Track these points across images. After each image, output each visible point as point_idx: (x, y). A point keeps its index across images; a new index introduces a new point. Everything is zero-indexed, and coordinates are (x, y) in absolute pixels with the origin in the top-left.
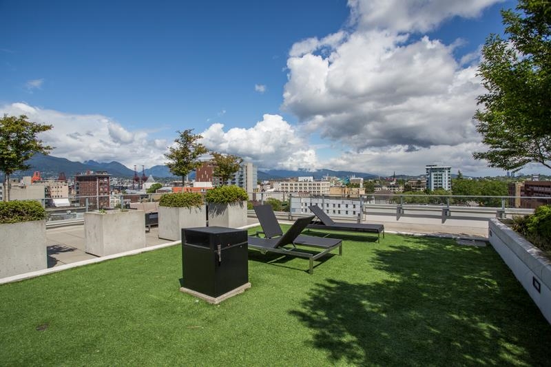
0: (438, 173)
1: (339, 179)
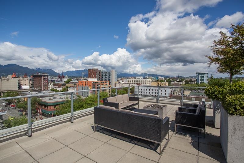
0: (202, 75)
1: (153, 78)
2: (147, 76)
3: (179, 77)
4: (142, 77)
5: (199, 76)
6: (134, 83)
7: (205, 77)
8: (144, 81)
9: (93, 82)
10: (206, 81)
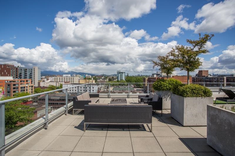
1: (81, 76)
2: (74, 74)
3: (103, 75)
4: (70, 75)
5: (119, 74)
6: (61, 81)
7: (124, 75)
8: (72, 79)
9: (6, 82)
10: (124, 79)
